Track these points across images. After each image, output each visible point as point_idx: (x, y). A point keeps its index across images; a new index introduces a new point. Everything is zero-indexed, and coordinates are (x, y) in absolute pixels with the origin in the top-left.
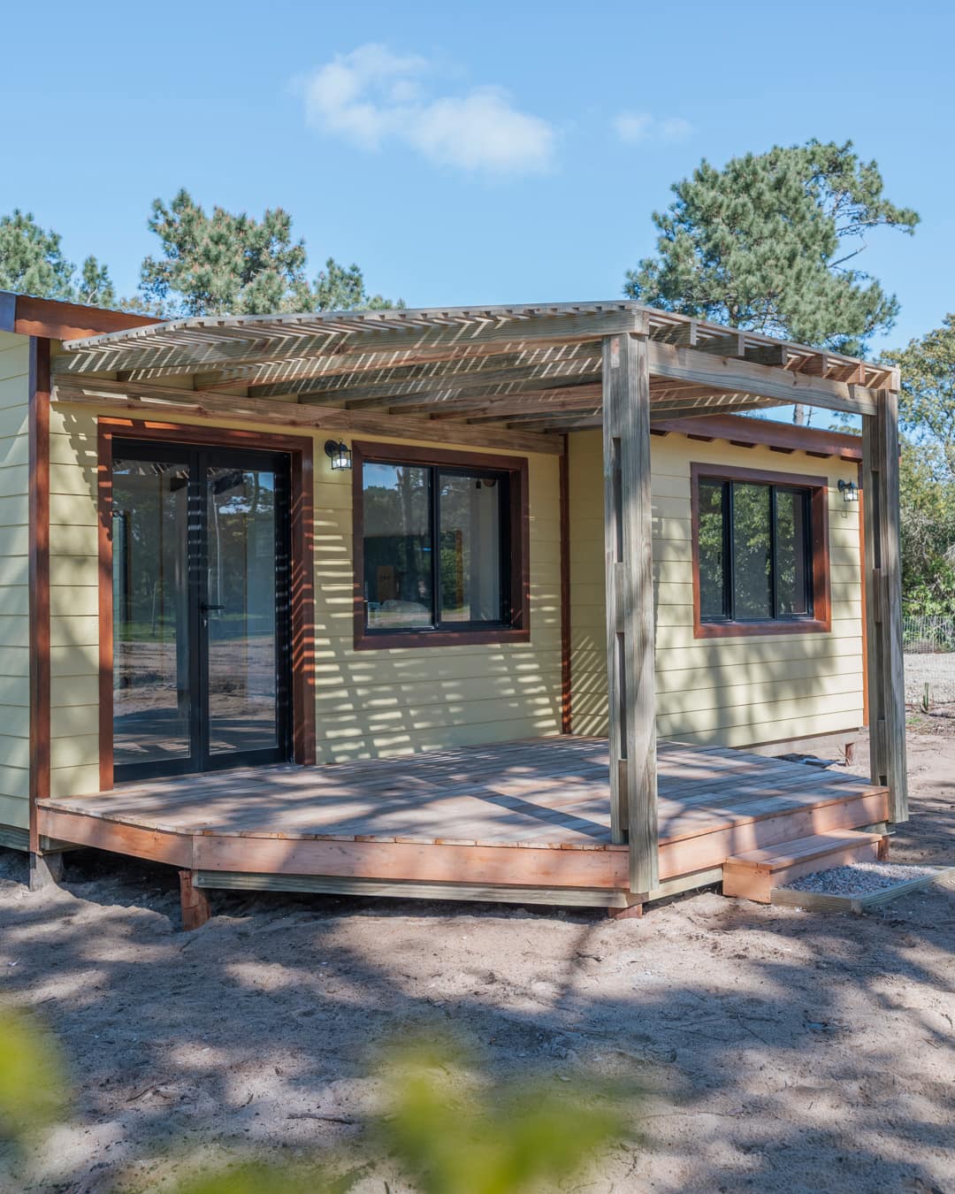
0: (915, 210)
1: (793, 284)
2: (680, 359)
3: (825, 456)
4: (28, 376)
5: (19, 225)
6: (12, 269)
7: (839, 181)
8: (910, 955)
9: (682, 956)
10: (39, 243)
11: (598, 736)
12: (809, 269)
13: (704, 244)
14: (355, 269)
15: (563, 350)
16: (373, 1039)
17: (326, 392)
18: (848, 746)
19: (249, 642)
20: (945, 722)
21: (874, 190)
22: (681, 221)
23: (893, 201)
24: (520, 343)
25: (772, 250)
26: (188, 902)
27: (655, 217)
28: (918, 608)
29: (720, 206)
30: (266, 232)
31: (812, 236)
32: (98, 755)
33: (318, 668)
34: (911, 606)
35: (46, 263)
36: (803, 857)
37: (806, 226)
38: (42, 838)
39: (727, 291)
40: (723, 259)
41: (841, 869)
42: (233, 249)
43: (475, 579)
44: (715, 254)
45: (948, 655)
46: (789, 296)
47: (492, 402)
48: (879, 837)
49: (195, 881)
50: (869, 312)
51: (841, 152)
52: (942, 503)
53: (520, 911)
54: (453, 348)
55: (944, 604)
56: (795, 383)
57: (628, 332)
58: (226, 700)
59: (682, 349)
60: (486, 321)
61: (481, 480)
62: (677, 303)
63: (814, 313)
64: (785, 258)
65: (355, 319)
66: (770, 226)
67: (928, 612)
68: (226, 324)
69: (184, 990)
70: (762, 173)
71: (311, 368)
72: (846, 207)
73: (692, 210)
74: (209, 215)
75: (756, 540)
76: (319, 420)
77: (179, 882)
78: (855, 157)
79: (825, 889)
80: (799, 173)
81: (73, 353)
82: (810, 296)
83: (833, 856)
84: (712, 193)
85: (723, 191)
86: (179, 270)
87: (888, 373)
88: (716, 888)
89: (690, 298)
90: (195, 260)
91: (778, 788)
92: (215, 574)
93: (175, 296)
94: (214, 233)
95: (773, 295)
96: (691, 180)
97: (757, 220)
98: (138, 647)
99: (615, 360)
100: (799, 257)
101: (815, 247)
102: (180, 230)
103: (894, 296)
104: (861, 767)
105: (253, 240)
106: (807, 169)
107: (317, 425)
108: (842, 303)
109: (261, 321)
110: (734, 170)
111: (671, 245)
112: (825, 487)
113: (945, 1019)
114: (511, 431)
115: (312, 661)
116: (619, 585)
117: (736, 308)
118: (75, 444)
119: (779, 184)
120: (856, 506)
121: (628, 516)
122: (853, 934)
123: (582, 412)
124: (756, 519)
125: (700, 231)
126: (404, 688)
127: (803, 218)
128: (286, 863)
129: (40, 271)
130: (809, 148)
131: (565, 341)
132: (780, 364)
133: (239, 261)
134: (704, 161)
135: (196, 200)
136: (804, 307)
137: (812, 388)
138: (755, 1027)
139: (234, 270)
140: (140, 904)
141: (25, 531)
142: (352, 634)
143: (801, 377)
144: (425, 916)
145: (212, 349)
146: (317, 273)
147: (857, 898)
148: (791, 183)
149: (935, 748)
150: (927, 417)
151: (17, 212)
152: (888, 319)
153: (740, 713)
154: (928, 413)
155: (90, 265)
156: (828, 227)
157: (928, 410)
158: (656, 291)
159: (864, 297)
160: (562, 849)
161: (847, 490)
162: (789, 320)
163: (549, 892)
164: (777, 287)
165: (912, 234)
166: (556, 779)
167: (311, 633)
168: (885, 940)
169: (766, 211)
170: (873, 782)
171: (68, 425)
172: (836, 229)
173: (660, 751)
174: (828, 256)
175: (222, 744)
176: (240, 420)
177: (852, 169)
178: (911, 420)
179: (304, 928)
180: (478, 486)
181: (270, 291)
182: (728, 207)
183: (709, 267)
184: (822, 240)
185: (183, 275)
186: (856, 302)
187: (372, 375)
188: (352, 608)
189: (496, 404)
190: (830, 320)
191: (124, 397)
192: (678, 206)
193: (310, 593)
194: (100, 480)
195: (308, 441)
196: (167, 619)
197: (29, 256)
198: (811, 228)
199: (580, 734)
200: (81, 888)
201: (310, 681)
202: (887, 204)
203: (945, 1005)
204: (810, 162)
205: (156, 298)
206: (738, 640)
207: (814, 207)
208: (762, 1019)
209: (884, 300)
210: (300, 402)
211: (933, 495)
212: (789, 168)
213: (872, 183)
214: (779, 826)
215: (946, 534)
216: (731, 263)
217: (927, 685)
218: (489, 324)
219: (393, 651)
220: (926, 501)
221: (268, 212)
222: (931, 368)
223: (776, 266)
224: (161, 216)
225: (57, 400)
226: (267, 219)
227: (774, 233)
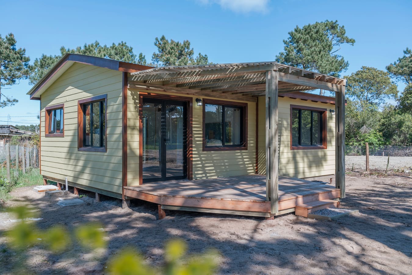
0: (354, 39)
1: (320, 58)
2: (286, 77)
3: (326, 103)
4: (122, 82)
5: (123, 45)
6: (120, 57)
7: (333, 31)
8: (344, 232)
9: (284, 230)
10: (127, 50)
11: (265, 175)
12: (325, 55)
13: (297, 48)
14: (206, 56)
15: (256, 75)
16: (204, 247)
17: (196, 86)
18: (331, 179)
19: (177, 150)
20: (358, 173)
21: (343, 33)
22: (291, 42)
23: (348, 37)
24: (245, 73)
25: (315, 50)
26: (160, 212)
27: (284, 41)
28: (352, 144)
29: (301, 38)
30: (184, 46)
31: (326, 46)
32: (139, 176)
33: (193, 156)
34: (350, 143)
35: (129, 55)
36: (316, 206)
37: (324, 43)
38: (125, 196)
39: (302, 60)
40: (302, 52)
41: (326, 210)
42: (175, 51)
43: (234, 134)
44: (300, 50)
45: (360, 156)
46: (319, 62)
47: (238, 88)
48: (337, 202)
49: (162, 207)
50: (341, 66)
51: (334, 23)
52: (359, 116)
53: (243, 217)
54: (228, 74)
55: (359, 143)
56: (317, 83)
57: (273, 70)
58: (172, 164)
59: (287, 74)
60: (236, 67)
61: (236, 109)
62: (289, 64)
63: (326, 66)
64: (318, 52)
65: (203, 67)
66: (315, 43)
67: (355, 145)
68: (170, 68)
69: (158, 234)
70: (313, 29)
71: (192, 80)
72: (335, 38)
73: (294, 39)
74: (170, 42)
75: (309, 125)
76: (195, 93)
77: (158, 208)
78: (338, 25)
79: (322, 214)
80: (323, 29)
81: (133, 76)
82: (325, 62)
83: (324, 206)
84: (299, 35)
85: (302, 34)
86: (162, 56)
87: (343, 81)
88: (294, 213)
89: (293, 62)
90: (166, 53)
91: (311, 189)
92: (170, 133)
93: (161, 63)
94: (171, 47)
95: (315, 62)
96: (294, 31)
97: (311, 42)
98: (151, 151)
99: (269, 77)
100: (322, 51)
101: (327, 49)
102: (163, 45)
103: (348, 61)
104: (334, 184)
105: (180, 48)
106: (325, 28)
107: (194, 94)
108: (333, 64)
109: (179, 67)
110: (305, 29)
111: (288, 48)
112: (326, 111)
113: (352, 248)
114: (243, 96)
115: (192, 154)
116: (269, 135)
117: (305, 65)
118: (133, 99)
119: (317, 32)
120: (334, 116)
121: (272, 117)
122: (329, 226)
123: (262, 91)
124: (309, 120)
125: (296, 45)
126: (215, 161)
127: (323, 41)
128: (184, 204)
129: (127, 57)
130: (326, 22)
131: (256, 72)
132: (313, 78)
133: (177, 54)
134: (297, 26)
135: (166, 38)
136: (322, 65)
137: (322, 84)
138: (301, 248)
139: (176, 56)
140: (148, 213)
141: (121, 121)
142: (202, 147)
143: (319, 82)
144: (218, 218)
145: (167, 75)
146: (196, 57)
147: (330, 217)
148: (320, 32)
149: (354, 180)
150: (356, 94)
151: (122, 42)
152: (346, 68)
153: (301, 170)
154: (356, 93)
155: (141, 55)
156: (330, 43)
157: (356, 92)
158: (284, 61)
159: (339, 62)
160: (253, 202)
161: (332, 112)
162: (319, 68)
163: (250, 213)
164: (316, 59)
165: (353, 45)
166: (253, 185)
167: (192, 147)
168: (337, 228)
169: (313, 39)
170: (336, 188)
171: (132, 94)
172: (332, 44)
173: (279, 179)
174: (330, 51)
175: (169, 175)
176: (173, 93)
177: (337, 28)
178: (351, 94)
179: (188, 220)
180: (235, 110)
181: (185, 62)
182: (303, 38)
183: (298, 54)
184: (328, 47)
185: (163, 57)
186: (337, 63)
187: (207, 81)
188: (202, 141)
189: (239, 89)
190: (330, 68)
191: (146, 87)
192: (290, 38)
193: (192, 137)
194: (139, 108)
195: (192, 98)
196: (156, 144)
197: (125, 53)
198: (325, 44)
199: (260, 174)
200: (134, 209)
201: (191, 159)
202: (346, 37)
203: (352, 244)
204: (326, 26)
205: (156, 63)
206: (301, 151)
207: (327, 38)
208: (303, 246)
209: (345, 63)
210: (189, 88)
211: (357, 114)
212: (320, 28)
213: (343, 31)
214: (310, 198)
215: (360, 125)
216: (304, 53)
217: (353, 164)
218: (237, 68)
219: (212, 152)
220: (355, 116)
221: (184, 41)
222: (357, 81)
223: (316, 54)
224: (157, 42)
225: (129, 88)
226: (184, 43)
227: (315, 45)
